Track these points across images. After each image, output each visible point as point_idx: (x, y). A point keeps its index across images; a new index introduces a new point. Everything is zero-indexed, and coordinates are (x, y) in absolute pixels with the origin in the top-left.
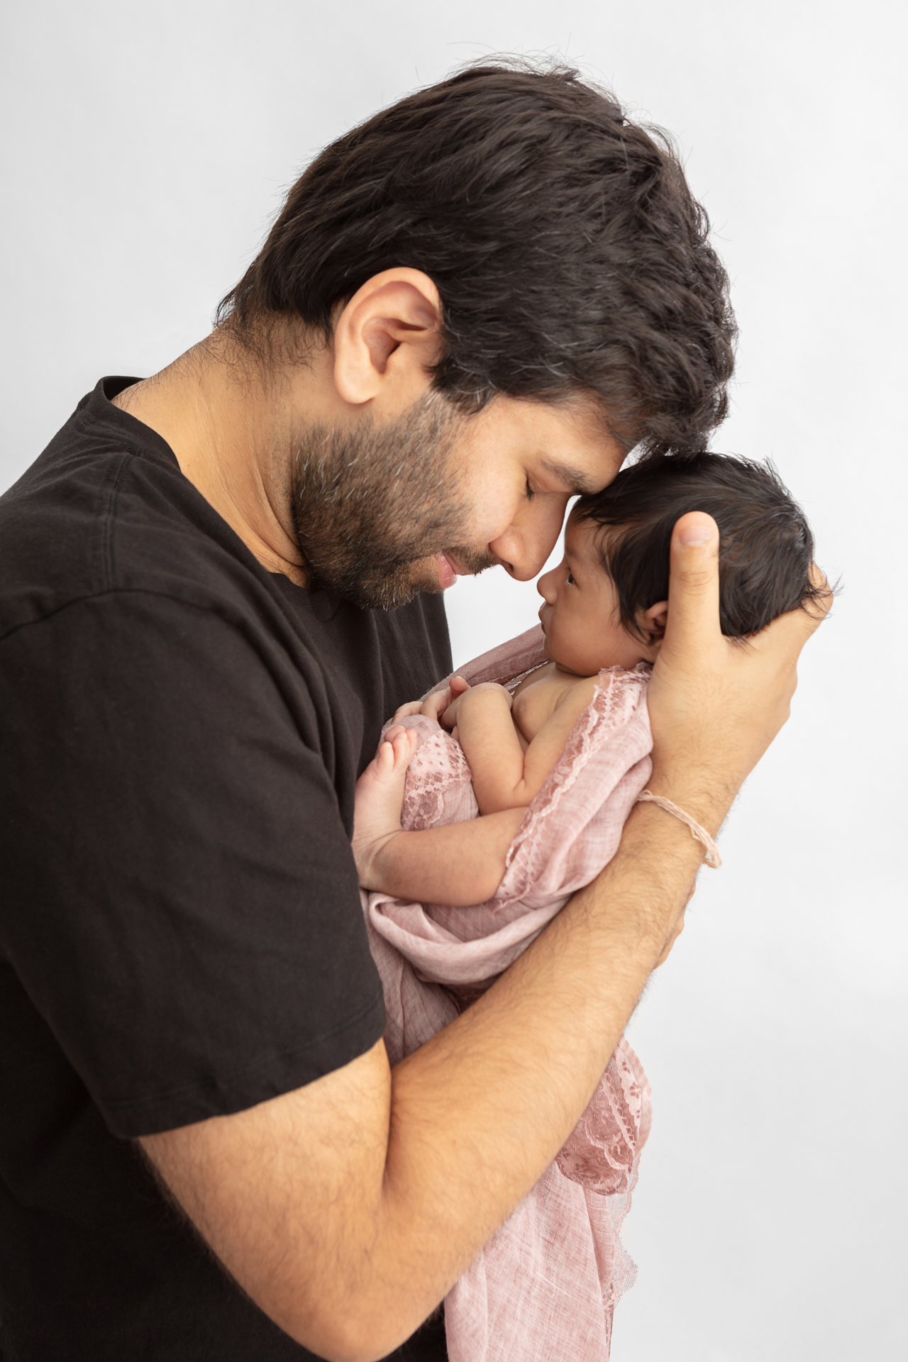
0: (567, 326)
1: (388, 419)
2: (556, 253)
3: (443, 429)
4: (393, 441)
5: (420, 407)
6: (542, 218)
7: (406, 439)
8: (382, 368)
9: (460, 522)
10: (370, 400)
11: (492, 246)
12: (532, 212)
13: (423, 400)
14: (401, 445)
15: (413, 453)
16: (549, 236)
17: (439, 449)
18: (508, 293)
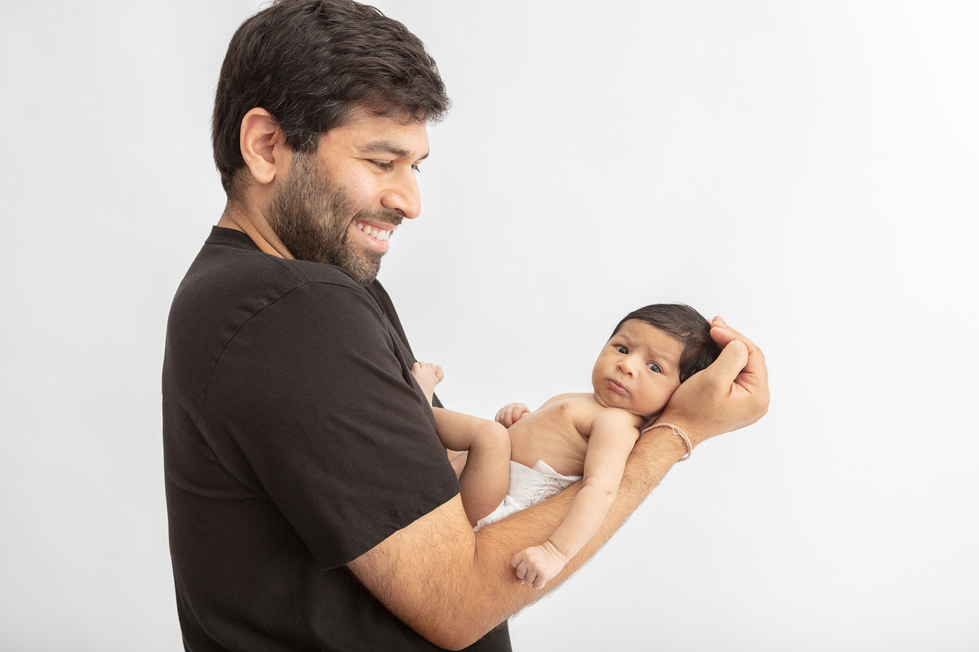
0: (317, 83)
1: (285, 178)
2: (293, 60)
3: (309, 165)
4: (292, 185)
5: (294, 164)
6: (279, 52)
7: (297, 180)
8: (272, 161)
9: (344, 198)
10: (275, 176)
11: (268, 78)
12: (272, 53)
13: (293, 159)
14: (296, 183)
15: (304, 184)
16: (285, 56)
17: (313, 175)
18: (286, 89)
